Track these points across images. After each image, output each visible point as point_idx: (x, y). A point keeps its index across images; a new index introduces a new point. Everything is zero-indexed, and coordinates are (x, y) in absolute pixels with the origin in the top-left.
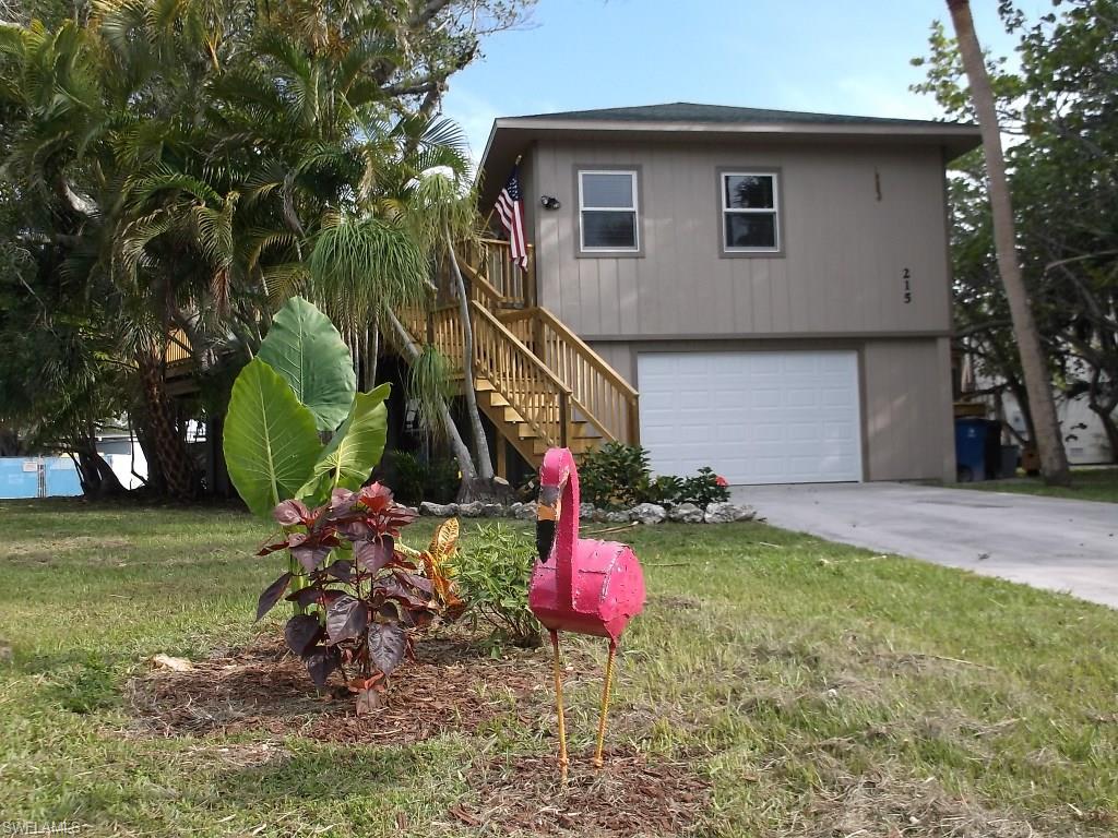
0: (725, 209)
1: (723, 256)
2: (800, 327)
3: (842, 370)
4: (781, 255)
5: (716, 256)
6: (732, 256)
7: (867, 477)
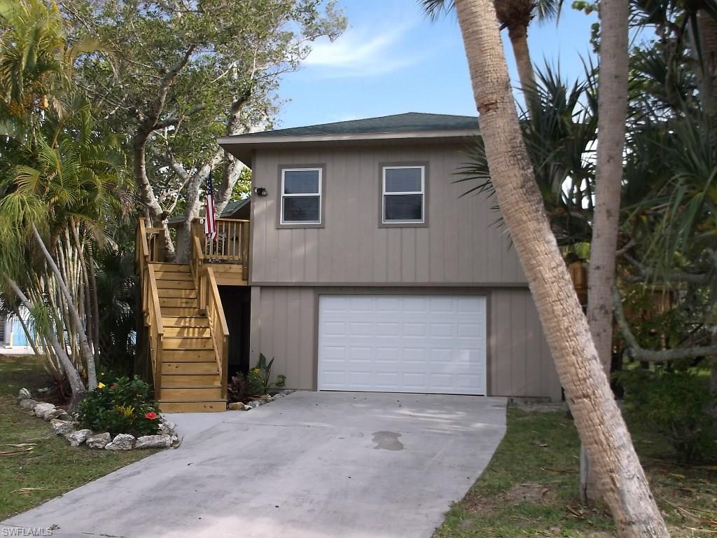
0: (384, 193)
1: (381, 226)
2: (437, 279)
3: (475, 309)
4: (426, 226)
5: (377, 226)
6: (387, 227)
7: (489, 394)
